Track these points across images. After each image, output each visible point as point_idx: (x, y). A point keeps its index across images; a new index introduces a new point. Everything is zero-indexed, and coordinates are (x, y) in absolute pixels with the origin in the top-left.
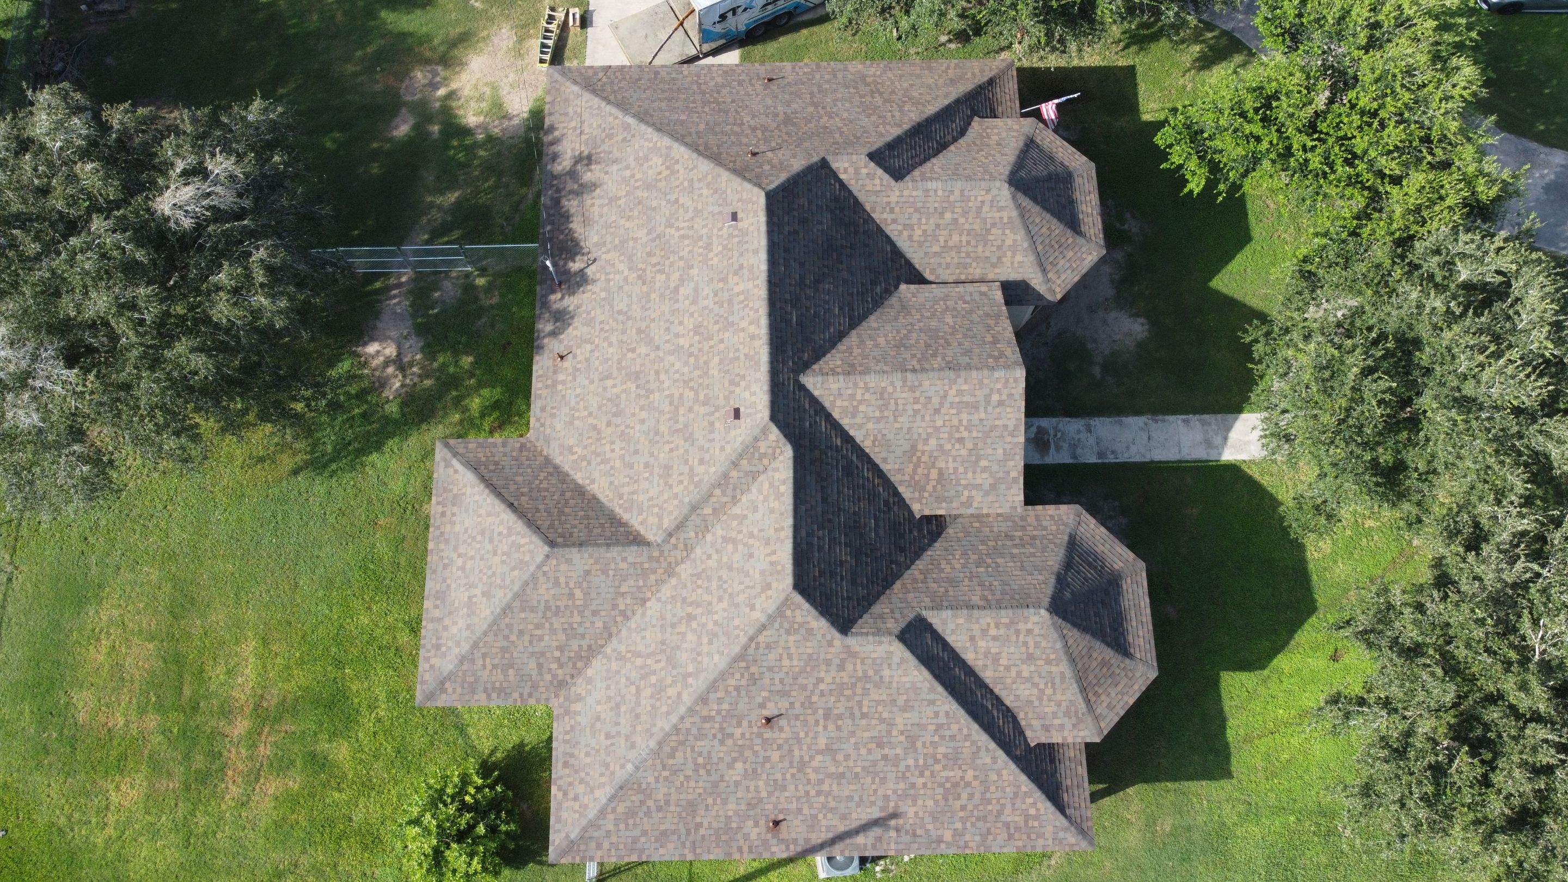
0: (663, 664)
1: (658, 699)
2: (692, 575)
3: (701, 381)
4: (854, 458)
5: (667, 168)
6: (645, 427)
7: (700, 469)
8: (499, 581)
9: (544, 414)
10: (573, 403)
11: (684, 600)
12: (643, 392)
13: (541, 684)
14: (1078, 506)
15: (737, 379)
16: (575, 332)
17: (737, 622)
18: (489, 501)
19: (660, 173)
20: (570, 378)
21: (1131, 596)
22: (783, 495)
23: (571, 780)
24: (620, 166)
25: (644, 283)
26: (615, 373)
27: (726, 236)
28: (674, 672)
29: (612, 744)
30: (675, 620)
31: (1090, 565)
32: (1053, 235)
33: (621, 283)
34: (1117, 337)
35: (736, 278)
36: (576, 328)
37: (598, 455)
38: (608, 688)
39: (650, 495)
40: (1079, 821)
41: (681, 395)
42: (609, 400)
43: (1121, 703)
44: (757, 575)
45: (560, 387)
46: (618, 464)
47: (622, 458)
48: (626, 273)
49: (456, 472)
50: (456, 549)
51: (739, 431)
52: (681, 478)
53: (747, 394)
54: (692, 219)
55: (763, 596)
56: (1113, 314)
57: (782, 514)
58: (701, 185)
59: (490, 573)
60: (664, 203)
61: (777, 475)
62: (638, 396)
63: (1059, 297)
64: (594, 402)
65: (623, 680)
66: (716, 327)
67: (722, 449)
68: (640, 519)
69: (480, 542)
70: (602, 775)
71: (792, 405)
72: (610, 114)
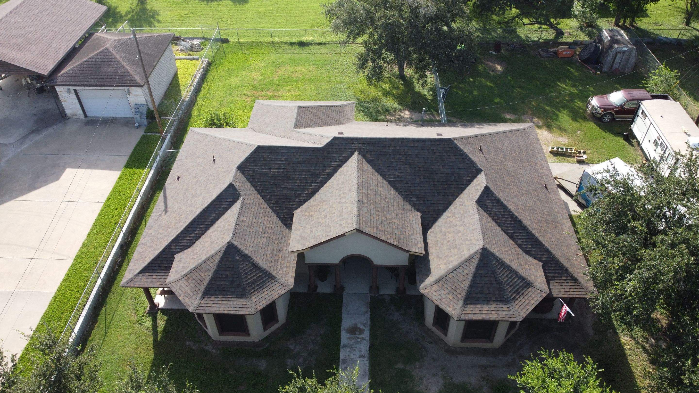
4: (320, 179)
14: (292, 286)
21: (235, 303)
31: (255, 281)
32: (460, 284)
34: (424, 380)
40: (135, 280)
43: (181, 293)
56: (441, 381)
63: (423, 292)
71: (343, 147)
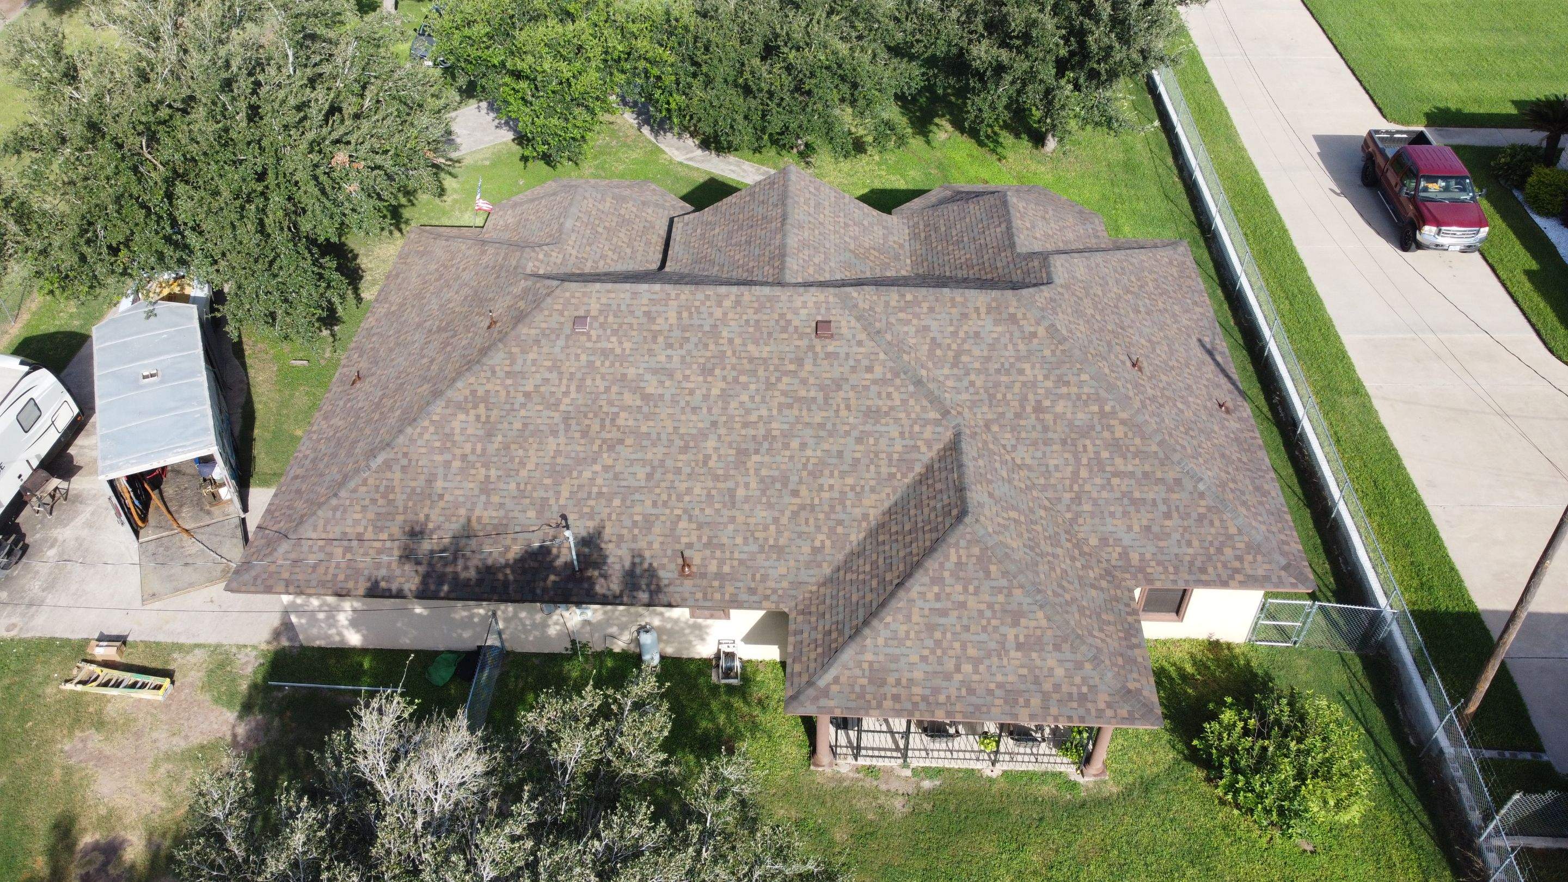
0: (1088, 442)
1: (1128, 450)
2: (990, 407)
3: (772, 368)
5: (475, 407)
6: (811, 442)
7: (878, 371)
8: (1001, 598)
9: (760, 590)
10: (754, 548)
11: (1018, 416)
12: (766, 445)
13: (1112, 592)
15: (782, 323)
16: (656, 546)
17: (1047, 353)
18: (889, 619)
19: (478, 417)
20: (718, 554)
22: (915, 297)
23: (1219, 565)
24: (440, 476)
25: (621, 442)
26: (730, 484)
27: (601, 332)
28: (1098, 428)
29: (1177, 507)
30: (1039, 428)
33: (610, 475)
35: (659, 321)
36: (650, 543)
37: (832, 507)
38: (1112, 514)
39: (896, 434)
41: (784, 393)
42: (763, 492)
44: (999, 329)
45: (726, 569)
46: (850, 481)
47: (843, 475)
48: (598, 468)
49: (836, 680)
50: (948, 677)
51: (844, 323)
52: (884, 395)
53: (804, 312)
54: (561, 373)
55: (1021, 323)
57: (937, 300)
58: (520, 362)
59: (988, 614)
60: (523, 413)
61: (893, 303)
62: (769, 450)
64: (761, 514)
65: (1105, 494)
66: (712, 347)
67: (860, 343)
68: (924, 449)
69: (944, 633)
70: (1212, 523)
72: (354, 491)
